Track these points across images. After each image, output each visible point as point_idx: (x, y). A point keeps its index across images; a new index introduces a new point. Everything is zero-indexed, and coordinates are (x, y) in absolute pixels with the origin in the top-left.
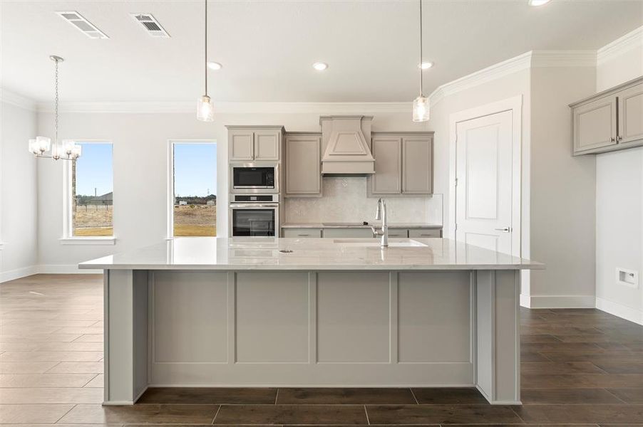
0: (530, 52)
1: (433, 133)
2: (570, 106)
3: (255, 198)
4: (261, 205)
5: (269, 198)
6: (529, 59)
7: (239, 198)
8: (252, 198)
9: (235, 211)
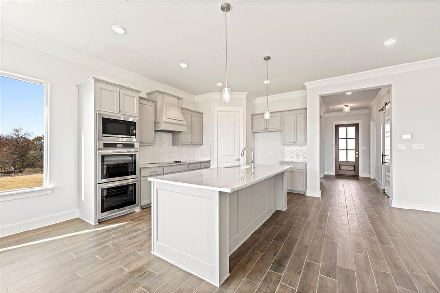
0: (247, 93)
1: (203, 113)
2: (252, 115)
3: (121, 145)
4: (125, 151)
5: (132, 146)
6: (246, 95)
7: (107, 145)
8: (118, 145)
9: (103, 157)
